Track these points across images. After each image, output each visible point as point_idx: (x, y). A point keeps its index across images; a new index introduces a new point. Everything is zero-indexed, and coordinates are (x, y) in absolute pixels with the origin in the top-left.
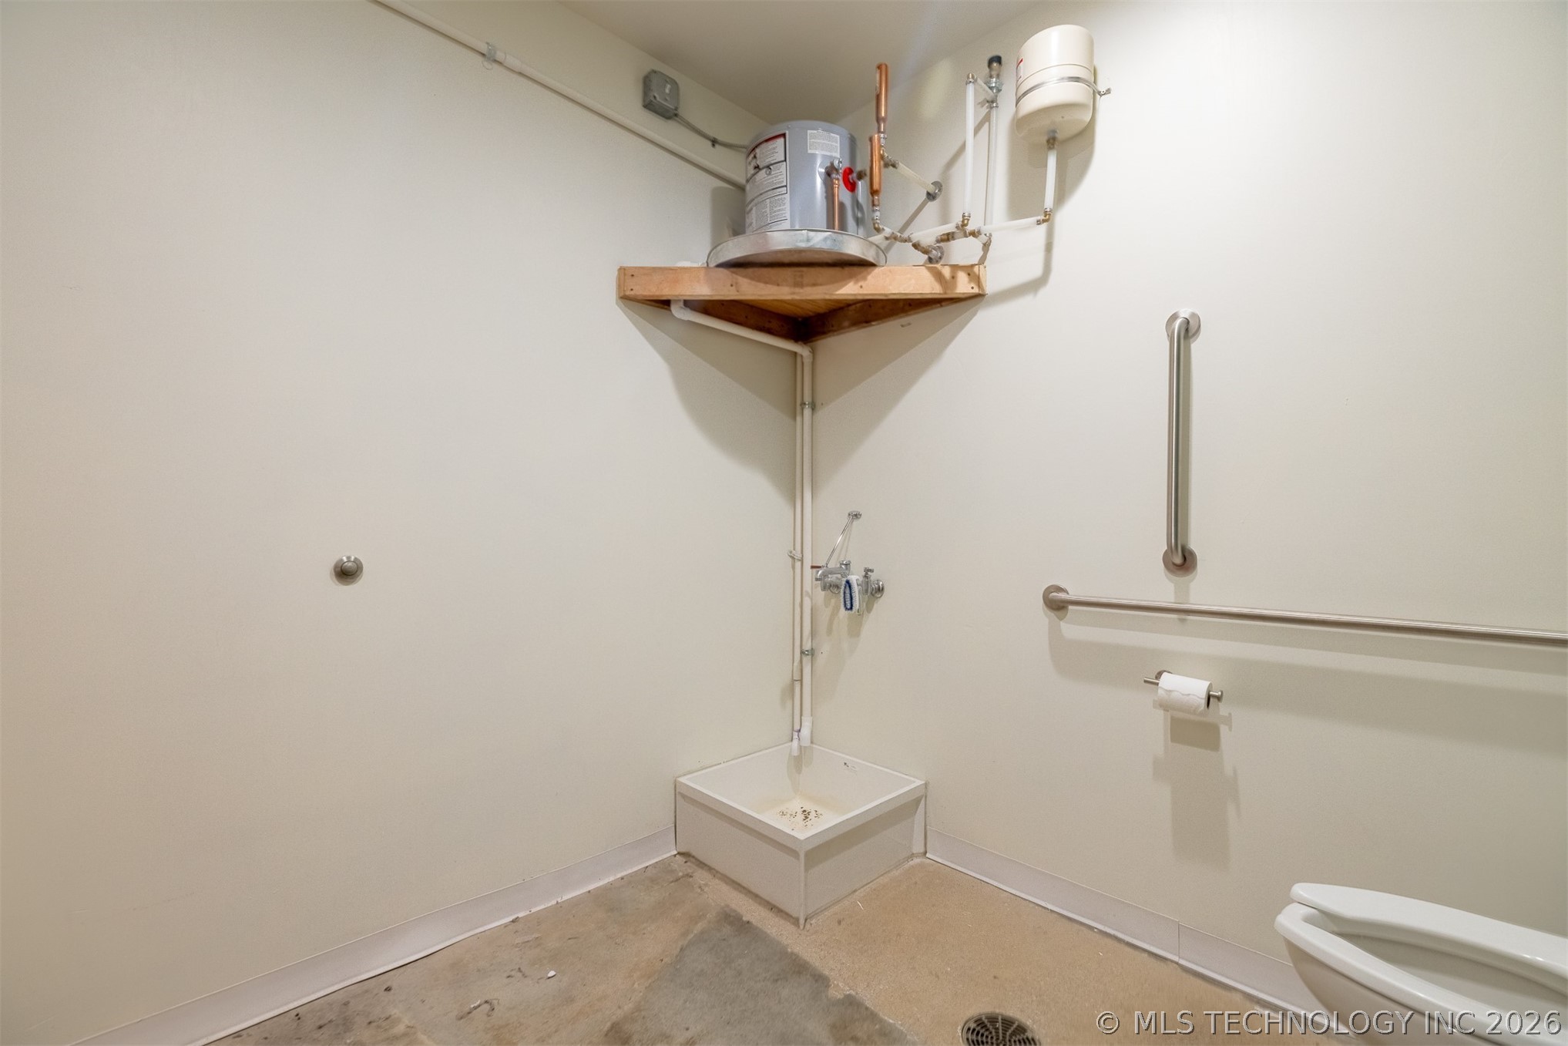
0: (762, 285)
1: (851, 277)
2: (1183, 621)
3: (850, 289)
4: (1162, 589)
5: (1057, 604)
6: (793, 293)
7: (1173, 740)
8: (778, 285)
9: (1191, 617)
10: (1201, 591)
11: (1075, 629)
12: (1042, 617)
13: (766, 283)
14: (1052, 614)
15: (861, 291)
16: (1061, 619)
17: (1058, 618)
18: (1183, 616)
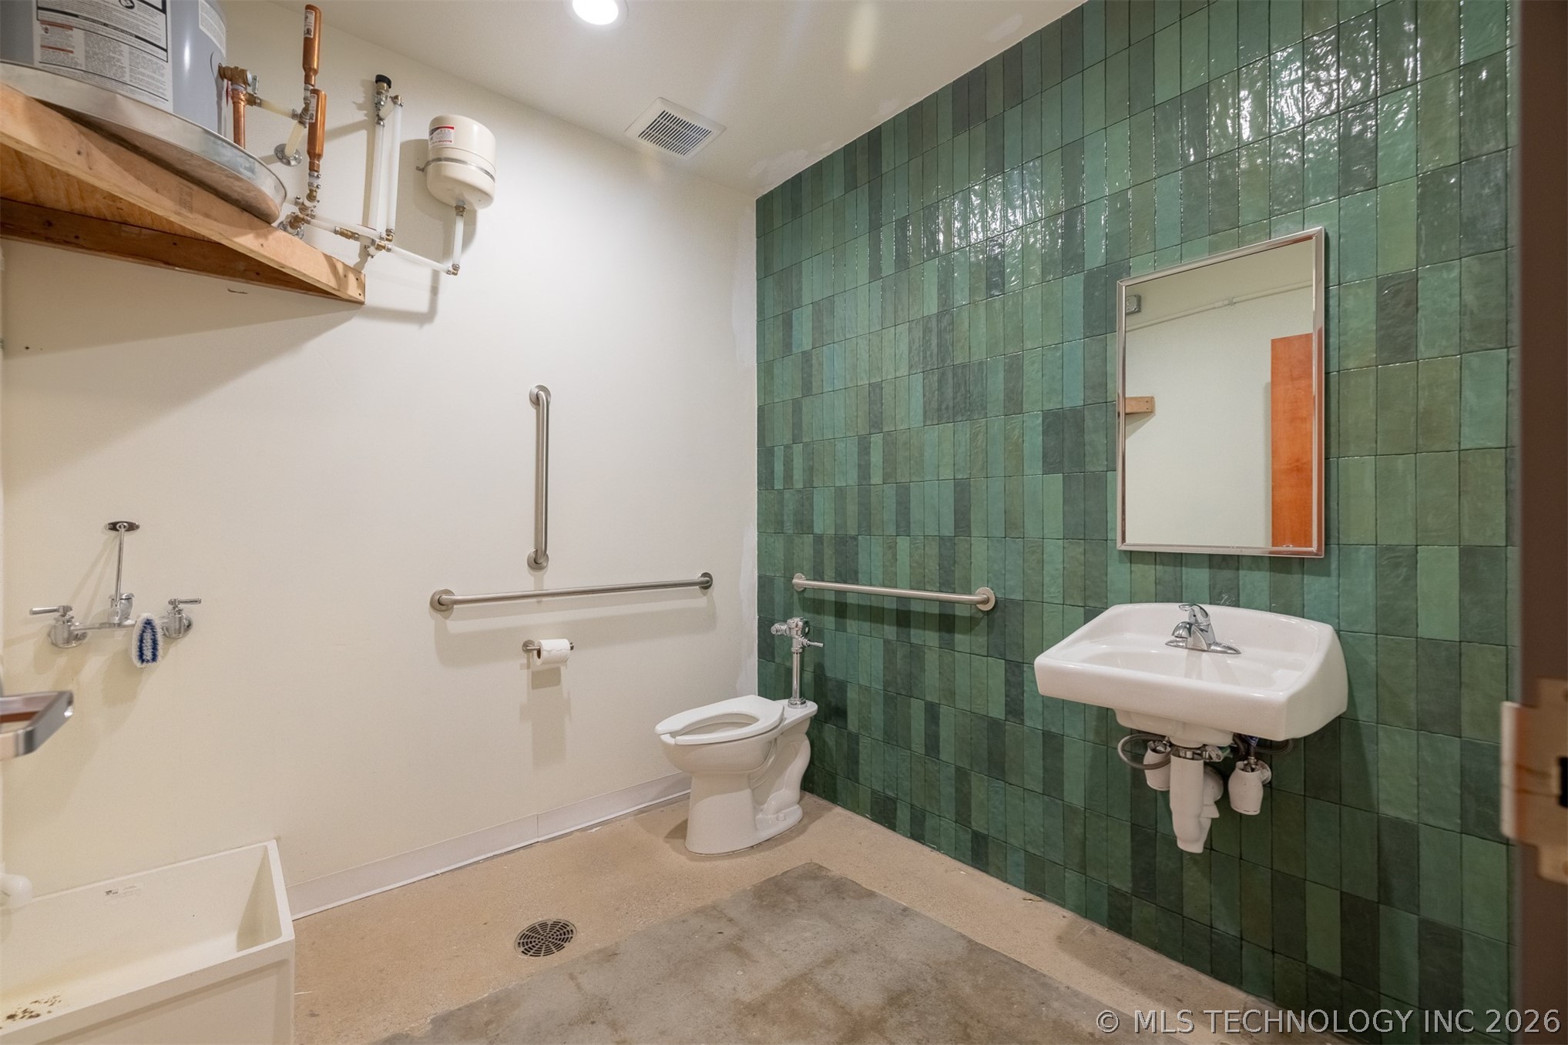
0: (131, 178)
1: (252, 228)
2: (539, 602)
3: (247, 242)
4: (526, 582)
5: (441, 605)
6: (179, 214)
7: (533, 688)
8: (157, 191)
9: (545, 599)
10: (553, 579)
11: (458, 624)
12: (428, 619)
13: (138, 178)
14: (438, 616)
15: (262, 251)
16: (446, 619)
17: (444, 618)
18: (539, 599)
